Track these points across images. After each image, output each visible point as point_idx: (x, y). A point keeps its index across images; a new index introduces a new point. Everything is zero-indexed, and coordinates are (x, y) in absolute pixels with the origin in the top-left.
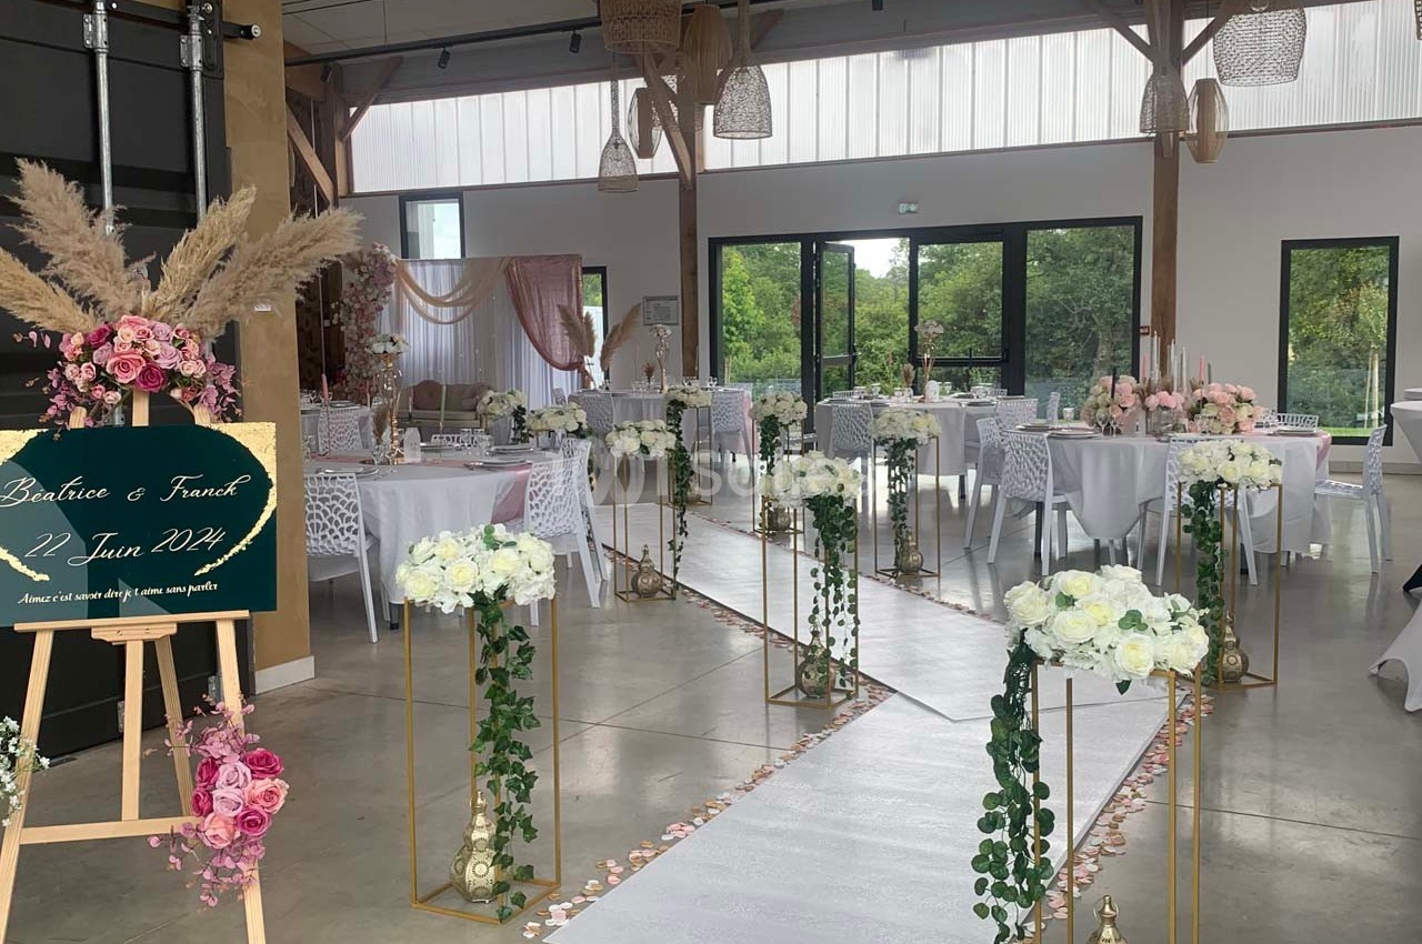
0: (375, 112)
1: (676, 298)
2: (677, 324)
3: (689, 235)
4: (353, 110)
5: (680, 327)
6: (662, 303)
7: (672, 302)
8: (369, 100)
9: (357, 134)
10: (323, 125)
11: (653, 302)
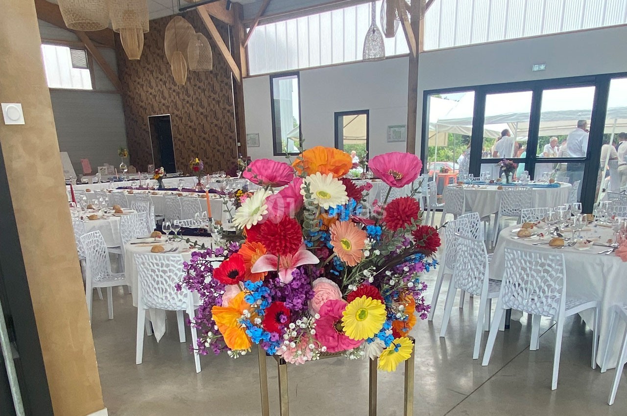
0: (259, 30)
1: (403, 126)
2: (404, 141)
3: (413, 90)
4: (248, 30)
5: (406, 143)
6: (397, 129)
7: (402, 128)
8: (255, 23)
9: (250, 42)
10: (234, 39)
11: (392, 129)
